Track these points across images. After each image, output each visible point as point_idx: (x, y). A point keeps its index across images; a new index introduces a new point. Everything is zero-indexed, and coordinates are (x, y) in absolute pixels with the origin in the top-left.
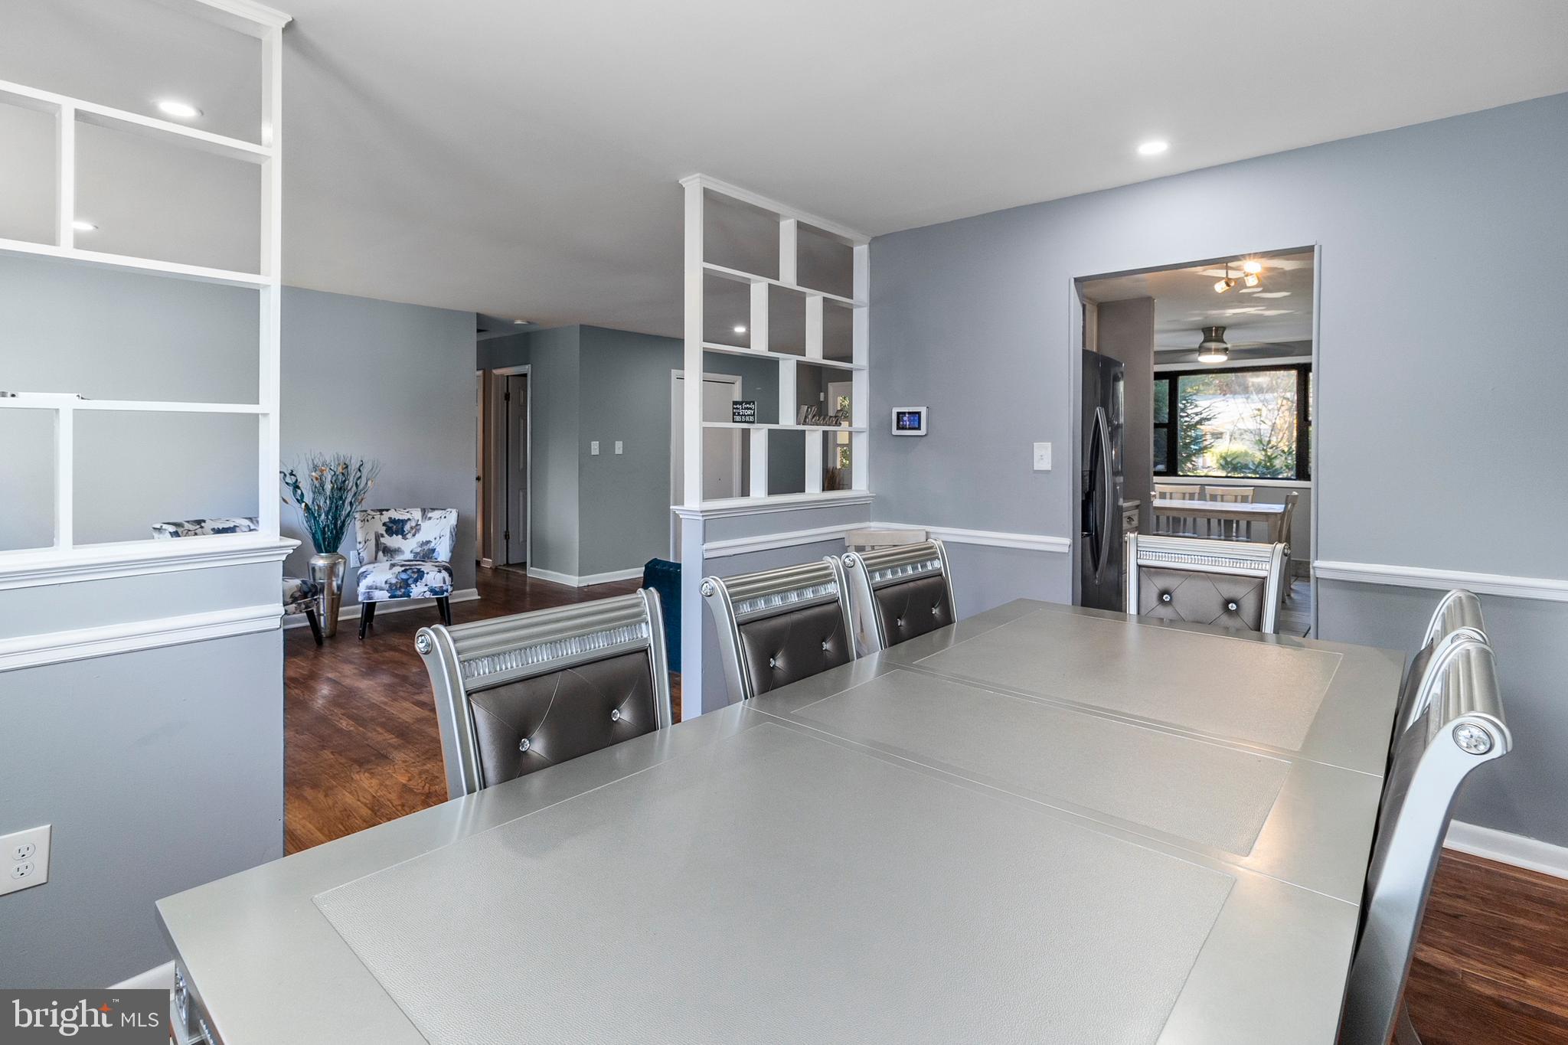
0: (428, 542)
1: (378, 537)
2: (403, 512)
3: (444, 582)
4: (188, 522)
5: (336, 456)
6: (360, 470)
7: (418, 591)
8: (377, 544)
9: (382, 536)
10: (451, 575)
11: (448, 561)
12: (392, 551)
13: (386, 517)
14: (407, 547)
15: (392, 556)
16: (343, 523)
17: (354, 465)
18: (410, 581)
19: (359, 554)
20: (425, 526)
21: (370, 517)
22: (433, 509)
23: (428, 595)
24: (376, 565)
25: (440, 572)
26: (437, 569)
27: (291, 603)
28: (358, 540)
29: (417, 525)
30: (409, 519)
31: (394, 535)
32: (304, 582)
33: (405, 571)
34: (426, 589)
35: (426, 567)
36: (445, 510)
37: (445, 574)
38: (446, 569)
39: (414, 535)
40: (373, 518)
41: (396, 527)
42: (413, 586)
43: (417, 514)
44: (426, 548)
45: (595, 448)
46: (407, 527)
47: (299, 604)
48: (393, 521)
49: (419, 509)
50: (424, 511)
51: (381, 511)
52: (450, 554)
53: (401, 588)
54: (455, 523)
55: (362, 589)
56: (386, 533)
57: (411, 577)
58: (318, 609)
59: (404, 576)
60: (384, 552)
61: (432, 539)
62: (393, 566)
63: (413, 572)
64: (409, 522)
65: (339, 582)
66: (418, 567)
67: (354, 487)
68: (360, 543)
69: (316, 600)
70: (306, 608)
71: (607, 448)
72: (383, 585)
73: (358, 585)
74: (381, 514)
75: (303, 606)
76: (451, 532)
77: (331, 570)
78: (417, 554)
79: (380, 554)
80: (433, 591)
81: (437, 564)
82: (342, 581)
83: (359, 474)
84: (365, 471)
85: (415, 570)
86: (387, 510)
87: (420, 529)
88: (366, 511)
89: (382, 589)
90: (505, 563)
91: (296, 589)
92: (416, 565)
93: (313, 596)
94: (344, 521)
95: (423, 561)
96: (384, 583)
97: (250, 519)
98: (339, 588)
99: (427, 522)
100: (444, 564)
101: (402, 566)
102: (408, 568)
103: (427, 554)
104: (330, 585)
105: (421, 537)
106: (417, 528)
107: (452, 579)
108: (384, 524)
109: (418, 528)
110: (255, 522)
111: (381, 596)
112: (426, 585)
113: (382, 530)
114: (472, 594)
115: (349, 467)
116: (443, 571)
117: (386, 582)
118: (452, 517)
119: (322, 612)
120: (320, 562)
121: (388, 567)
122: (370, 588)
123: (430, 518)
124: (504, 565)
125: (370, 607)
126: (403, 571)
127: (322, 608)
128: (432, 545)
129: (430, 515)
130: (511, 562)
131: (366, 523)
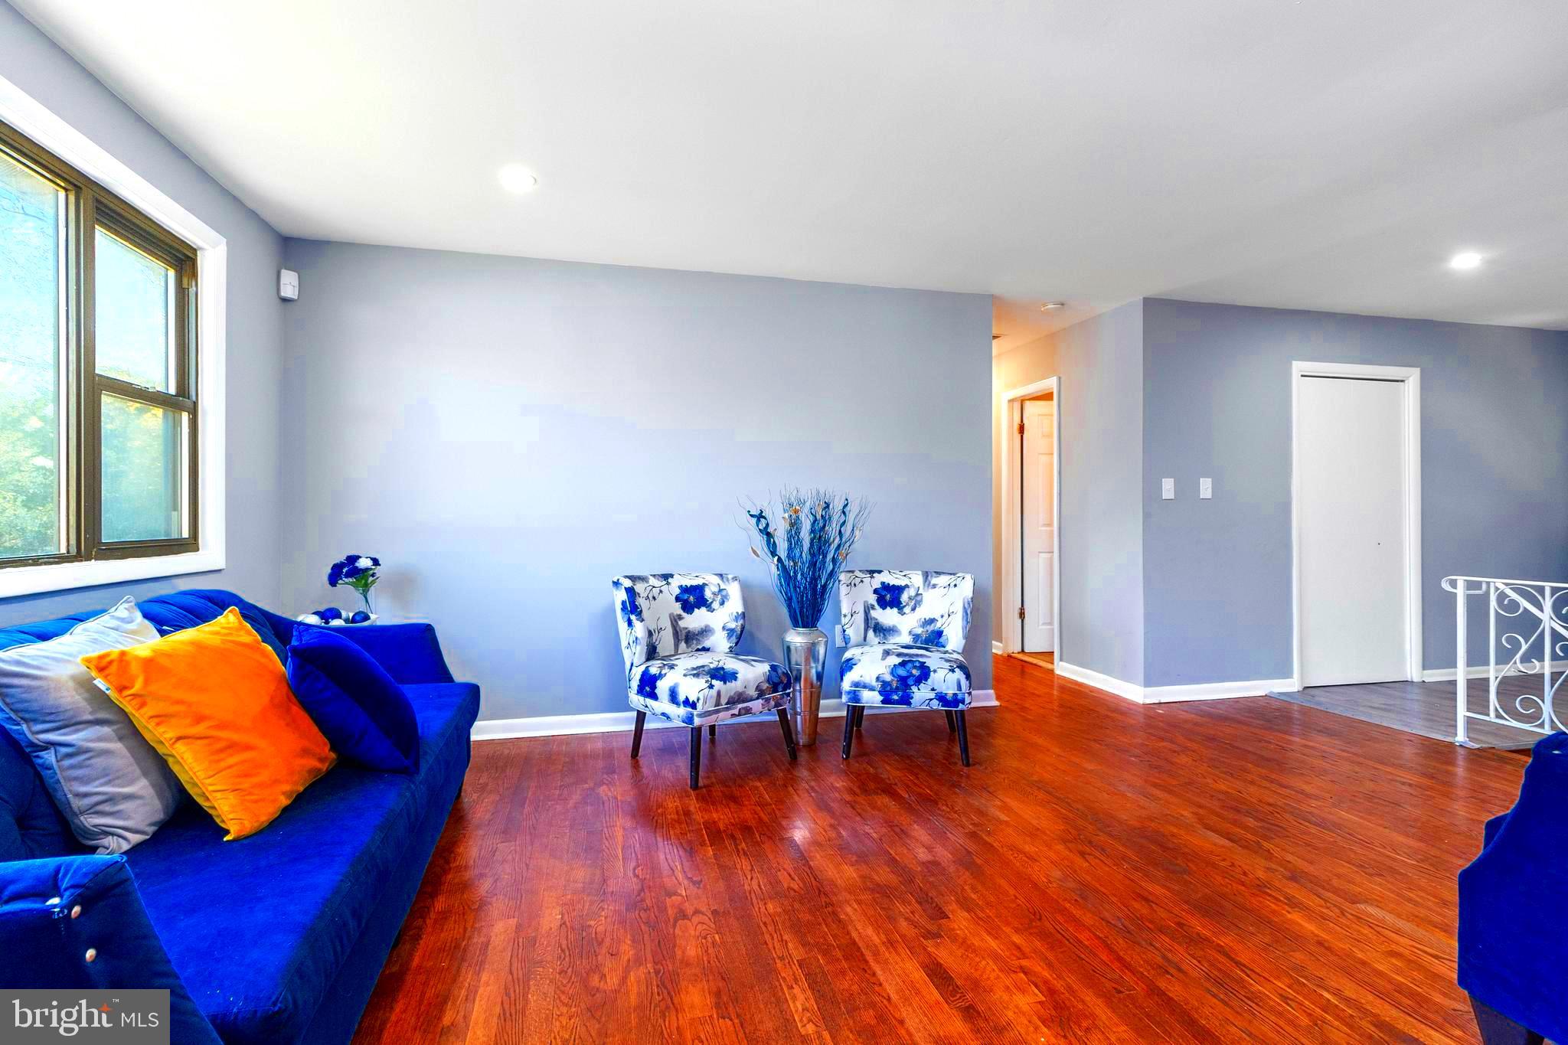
0: (932, 621)
1: (868, 609)
2: (899, 575)
3: (959, 688)
4: (654, 576)
5: (814, 493)
6: (844, 513)
7: (921, 696)
8: (867, 618)
9: (873, 607)
10: (968, 677)
11: (960, 651)
12: (885, 630)
13: (877, 581)
14: (905, 624)
15: (885, 637)
16: (824, 587)
17: (837, 506)
18: (910, 682)
19: (844, 631)
20: (928, 596)
21: (857, 581)
22: (938, 573)
23: (936, 705)
24: (866, 649)
25: (953, 671)
26: (947, 665)
27: (757, 698)
28: (843, 613)
29: (917, 595)
30: (907, 586)
31: (888, 608)
32: (773, 668)
33: (903, 664)
34: (932, 695)
35: (933, 659)
36: (954, 574)
37: (959, 674)
38: (962, 667)
39: (913, 609)
40: (862, 581)
41: (890, 596)
42: (914, 689)
43: (916, 579)
44: (931, 628)
45: (1168, 489)
46: (904, 597)
47: (768, 700)
48: (886, 587)
49: (920, 573)
50: (926, 575)
51: (872, 572)
52: (964, 641)
53: (898, 688)
54: (970, 595)
55: (846, 685)
56: (878, 604)
57: (912, 675)
58: (794, 708)
59: (902, 672)
60: (875, 631)
61: (937, 616)
62: (887, 653)
63: (915, 667)
64: (907, 589)
65: (820, 668)
66: (921, 660)
67: (838, 539)
68: (845, 616)
69: (788, 695)
70: (776, 706)
71: (1186, 488)
72: (874, 683)
73: (842, 679)
74: (872, 577)
75: (773, 703)
76: (964, 608)
77: (811, 651)
78: (916, 637)
79: (871, 633)
80: (941, 698)
81: (947, 656)
82: (823, 667)
83: (843, 518)
84: (851, 517)
85: (917, 664)
86: (880, 572)
87: (921, 601)
88: (853, 572)
89: (872, 689)
90: (1020, 650)
91: (762, 679)
92: (917, 655)
93: (784, 689)
94: (826, 584)
95: (927, 649)
96: (875, 680)
97: (721, 576)
98: (820, 676)
99: (930, 590)
100: (955, 656)
101: (899, 655)
102: (907, 659)
103: (934, 639)
104: (808, 672)
105: (923, 612)
106: (917, 600)
107: (970, 683)
108: (876, 591)
109: (919, 598)
110: (725, 580)
111: (871, 698)
112: (933, 690)
113: (872, 599)
114: (987, 698)
115: (831, 507)
116: (957, 670)
117: (878, 679)
118: (966, 588)
119: (799, 710)
120: (797, 638)
121: (880, 656)
122: (856, 685)
123: (934, 586)
124: (1019, 653)
125: (856, 712)
126: (900, 664)
127: (798, 705)
128: (938, 625)
129: (934, 581)
130: (1026, 650)
131: (853, 588)
